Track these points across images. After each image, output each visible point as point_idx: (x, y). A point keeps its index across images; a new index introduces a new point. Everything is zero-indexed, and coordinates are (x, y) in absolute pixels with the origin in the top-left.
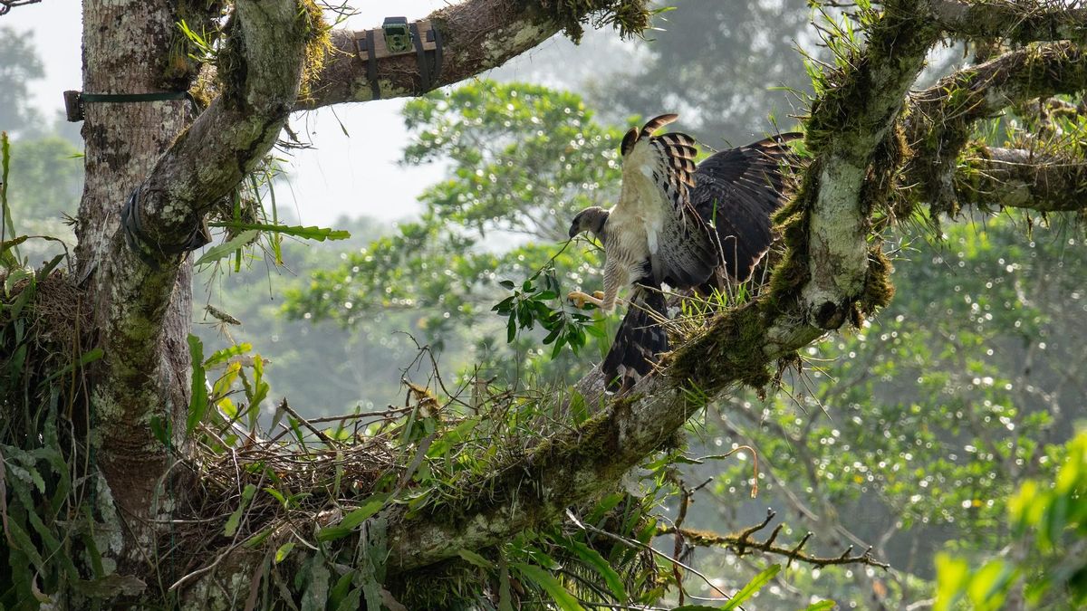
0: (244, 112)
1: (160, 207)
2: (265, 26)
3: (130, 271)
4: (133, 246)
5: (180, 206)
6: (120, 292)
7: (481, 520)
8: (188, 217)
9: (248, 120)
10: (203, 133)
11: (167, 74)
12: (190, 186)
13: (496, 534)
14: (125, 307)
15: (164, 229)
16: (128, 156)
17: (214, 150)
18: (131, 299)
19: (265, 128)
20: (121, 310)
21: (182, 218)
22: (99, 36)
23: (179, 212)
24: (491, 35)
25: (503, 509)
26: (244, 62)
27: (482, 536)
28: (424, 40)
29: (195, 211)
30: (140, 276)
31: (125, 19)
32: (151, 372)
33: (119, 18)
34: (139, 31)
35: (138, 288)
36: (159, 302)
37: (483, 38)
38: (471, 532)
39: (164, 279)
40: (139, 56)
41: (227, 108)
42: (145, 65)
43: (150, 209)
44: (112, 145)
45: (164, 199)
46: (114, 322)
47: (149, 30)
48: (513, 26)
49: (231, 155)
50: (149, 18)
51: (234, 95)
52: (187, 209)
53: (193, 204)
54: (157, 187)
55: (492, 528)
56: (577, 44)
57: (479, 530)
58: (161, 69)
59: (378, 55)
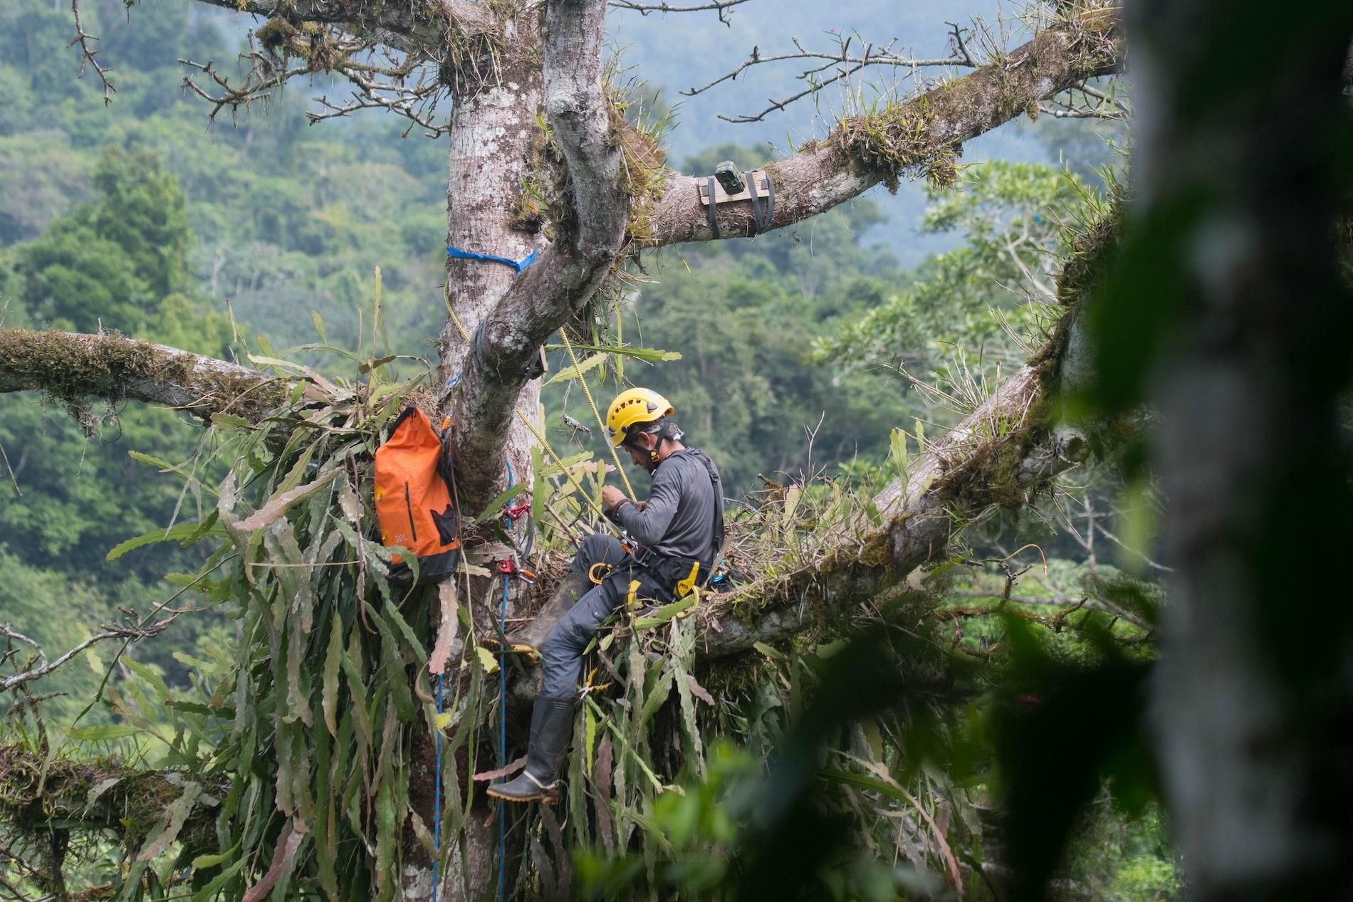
0: (575, 256)
1: (501, 337)
2: (593, 183)
3: (477, 391)
4: (480, 370)
5: (519, 336)
6: (469, 409)
7: (774, 618)
8: (526, 346)
9: (577, 264)
10: (540, 274)
11: (521, 217)
12: (528, 319)
13: (788, 630)
14: (473, 422)
15: (504, 356)
16: (484, 288)
17: (549, 288)
18: (478, 415)
19: (592, 270)
20: (470, 424)
21: (520, 347)
22: (462, 183)
23: (518, 342)
24: (818, 185)
25: (794, 608)
26: (574, 213)
27: (775, 631)
28: (758, 188)
29: (532, 341)
30: (485, 395)
31: (485, 168)
32: (496, 478)
33: (480, 167)
34: (497, 179)
35: (484, 406)
36: (502, 418)
37: (811, 186)
38: (766, 628)
39: (507, 399)
40: (496, 201)
41: (560, 253)
42: (501, 208)
43: (493, 338)
44: (471, 278)
45: (505, 331)
46: (464, 434)
47: (506, 179)
48: (838, 177)
49: (564, 294)
50: (506, 167)
51: (566, 241)
52: (525, 339)
53: (529, 334)
54: (500, 319)
55: (784, 625)
56: (894, 193)
57: (773, 625)
58: (516, 212)
59: (718, 200)
